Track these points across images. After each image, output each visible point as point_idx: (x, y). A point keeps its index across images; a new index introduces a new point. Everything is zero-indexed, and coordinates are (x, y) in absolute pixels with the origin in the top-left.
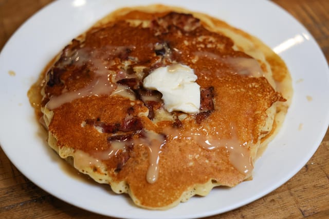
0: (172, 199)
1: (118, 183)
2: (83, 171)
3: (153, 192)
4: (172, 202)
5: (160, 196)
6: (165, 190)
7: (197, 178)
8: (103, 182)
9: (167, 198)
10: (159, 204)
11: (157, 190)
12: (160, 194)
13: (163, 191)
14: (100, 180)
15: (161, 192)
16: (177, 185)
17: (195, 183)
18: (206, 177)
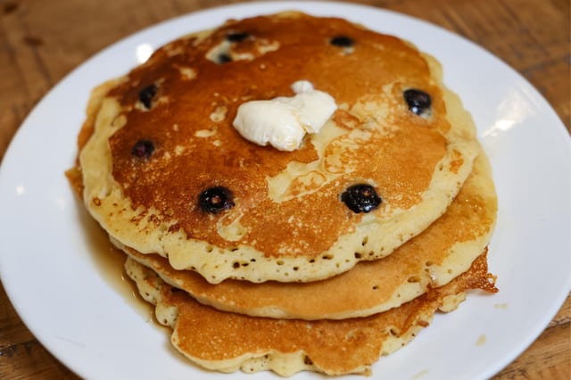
0: (225, 354)
1: (167, 307)
2: (131, 273)
3: (204, 337)
4: (221, 359)
5: (210, 344)
6: (223, 340)
7: (280, 342)
8: (149, 299)
9: (219, 352)
10: (203, 354)
11: (212, 336)
12: (212, 342)
13: (220, 341)
14: (148, 295)
15: (215, 340)
16: (245, 340)
17: (274, 347)
18: (295, 346)
